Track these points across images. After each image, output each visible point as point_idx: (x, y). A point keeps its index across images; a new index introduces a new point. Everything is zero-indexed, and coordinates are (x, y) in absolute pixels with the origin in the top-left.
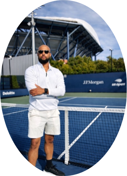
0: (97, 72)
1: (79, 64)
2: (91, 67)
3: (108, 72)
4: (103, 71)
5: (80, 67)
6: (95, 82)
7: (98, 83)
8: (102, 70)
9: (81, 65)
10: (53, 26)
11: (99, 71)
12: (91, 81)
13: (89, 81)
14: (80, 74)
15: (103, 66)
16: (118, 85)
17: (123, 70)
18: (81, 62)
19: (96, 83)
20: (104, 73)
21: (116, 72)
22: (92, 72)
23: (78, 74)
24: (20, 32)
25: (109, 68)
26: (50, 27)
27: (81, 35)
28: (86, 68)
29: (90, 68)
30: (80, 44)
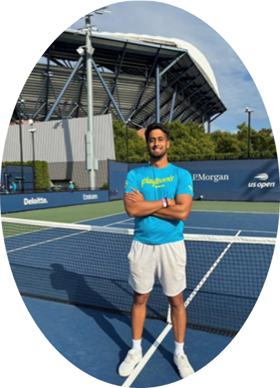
0: (219, 158)
1: (179, 140)
2: (204, 146)
3: (241, 158)
4: (230, 156)
5: (183, 146)
6: (211, 178)
7: (216, 178)
8: (229, 154)
9: (185, 141)
10: (126, 53)
11: (221, 155)
12: (204, 175)
13: (200, 175)
14: (185, 161)
15: (230, 146)
16: (262, 185)
17: (273, 156)
18: (184, 135)
19: (213, 178)
20: (234, 159)
21: (258, 158)
22: (208, 158)
23: (180, 161)
24: (54, 66)
25: (242, 150)
26: (119, 57)
27: (184, 75)
28: (194, 150)
29: (202, 148)
30: (181, 94)
